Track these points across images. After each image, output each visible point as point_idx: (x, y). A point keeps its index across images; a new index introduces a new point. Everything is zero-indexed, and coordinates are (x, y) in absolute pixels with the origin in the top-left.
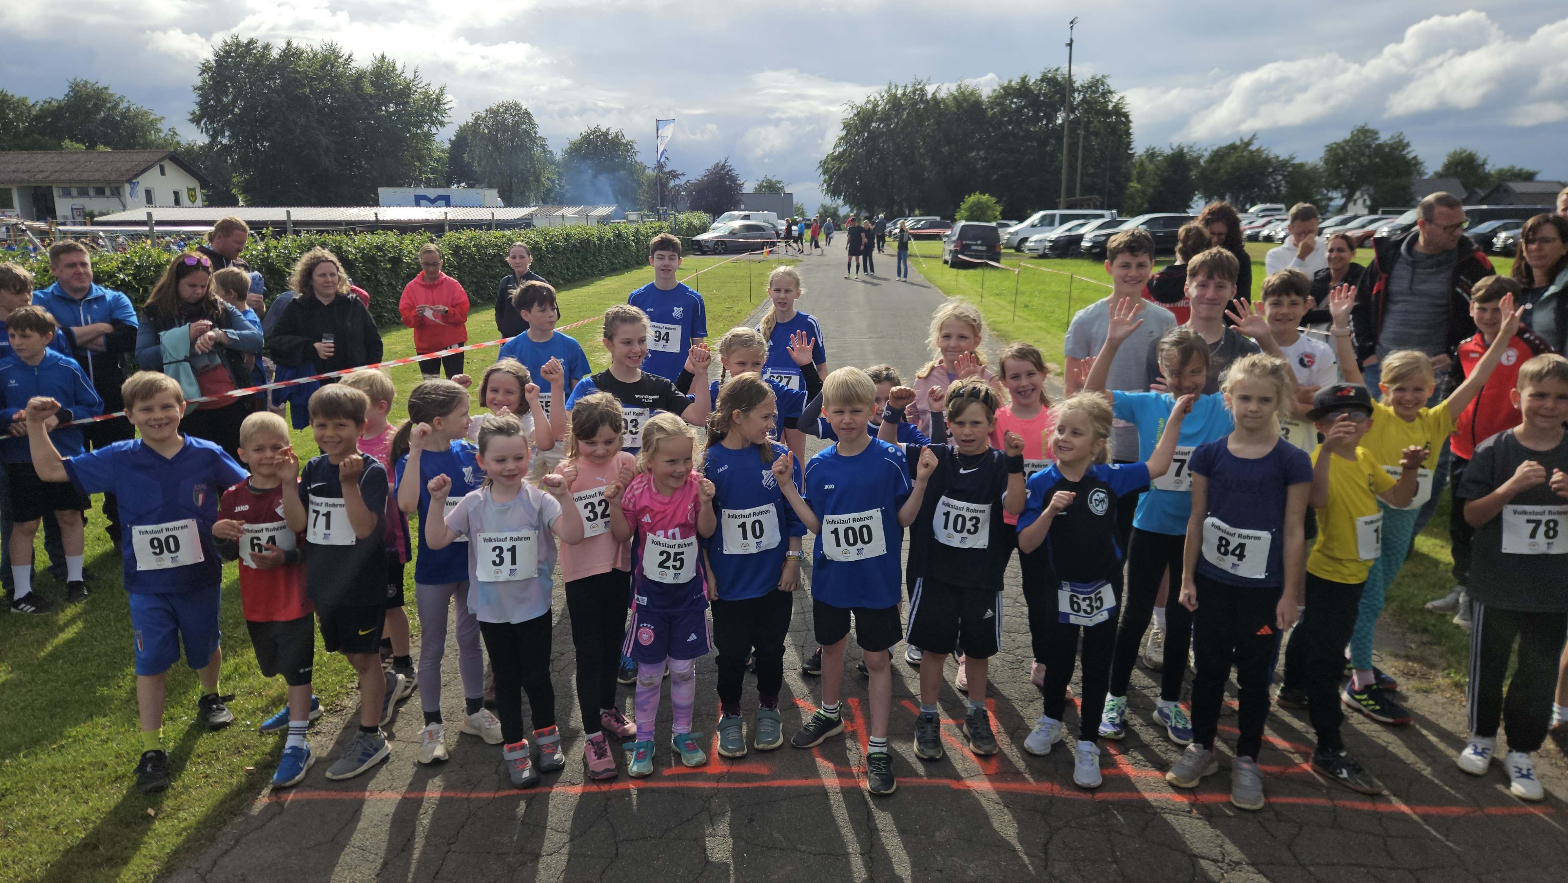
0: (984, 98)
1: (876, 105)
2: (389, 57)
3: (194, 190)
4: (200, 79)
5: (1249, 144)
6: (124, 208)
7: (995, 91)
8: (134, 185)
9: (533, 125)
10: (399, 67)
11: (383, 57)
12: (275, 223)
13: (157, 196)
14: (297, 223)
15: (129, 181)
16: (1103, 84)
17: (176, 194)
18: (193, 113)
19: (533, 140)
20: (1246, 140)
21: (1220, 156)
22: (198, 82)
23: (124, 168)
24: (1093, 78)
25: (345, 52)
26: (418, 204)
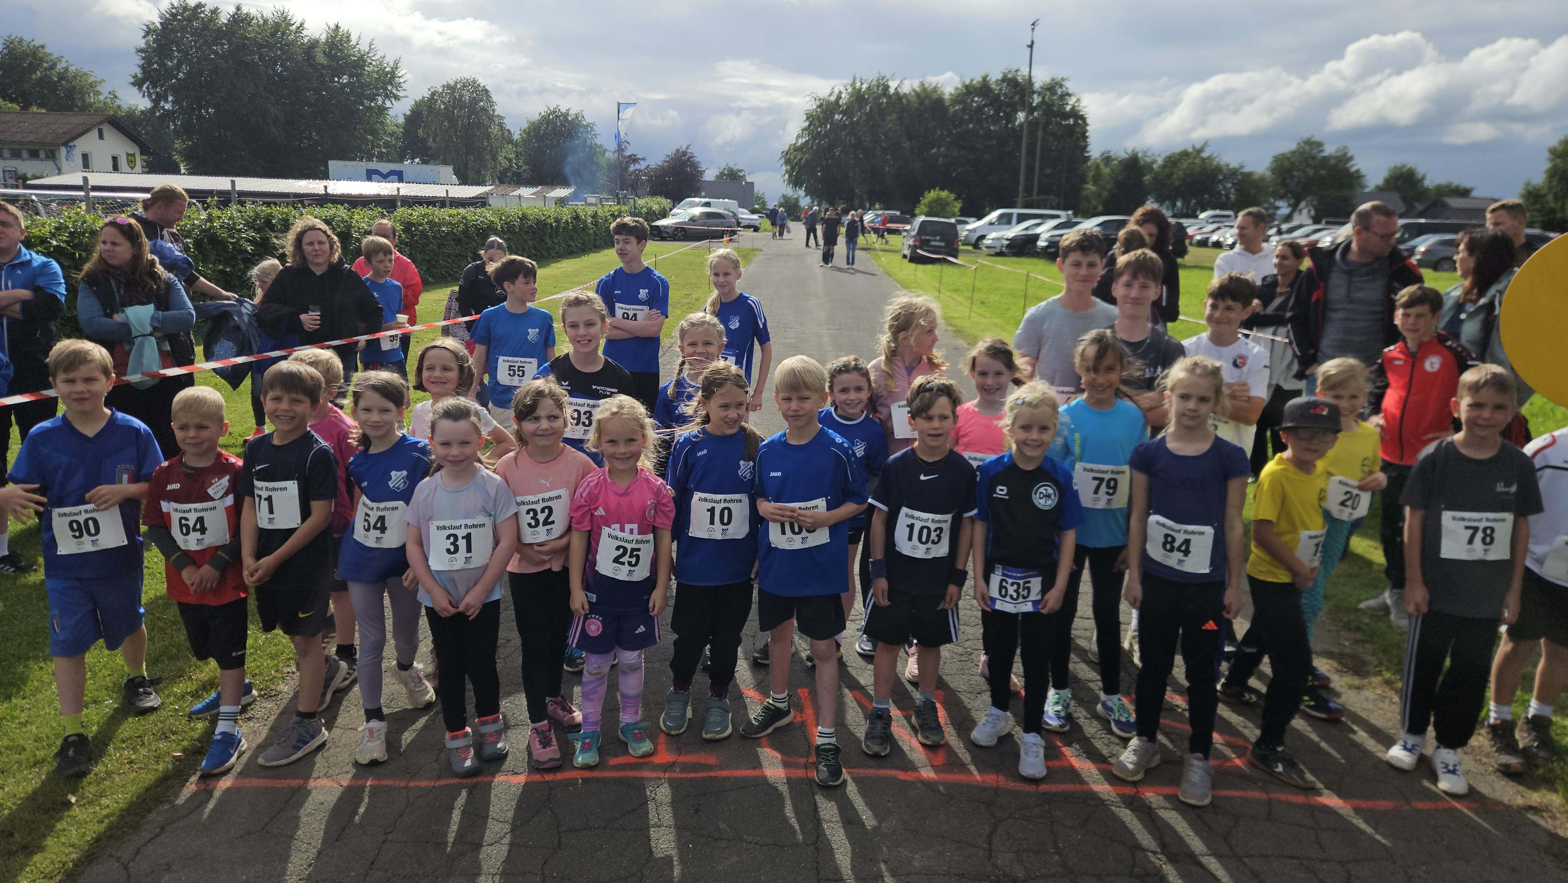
0: (947, 96)
1: (839, 97)
2: (344, 28)
3: (133, 155)
4: (144, 41)
5: (1200, 151)
6: (60, 172)
7: (957, 88)
8: (70, 149)
9: (492, 104)
10: (354, 40)
11: (337, 27)
12: (220, 193)
13: (94, 161)
14: (242, 194)
15: (65, 144)
16: (1061, 86)
17: (115, 159)
18: (135, 76)
19: (491, 118)
20: (1198, 147)
21: (1173, 161)
22: (142, 44)
23: (60, 131)
24: (1053, 80)
25: (297, 20)
26: (369, 178)
